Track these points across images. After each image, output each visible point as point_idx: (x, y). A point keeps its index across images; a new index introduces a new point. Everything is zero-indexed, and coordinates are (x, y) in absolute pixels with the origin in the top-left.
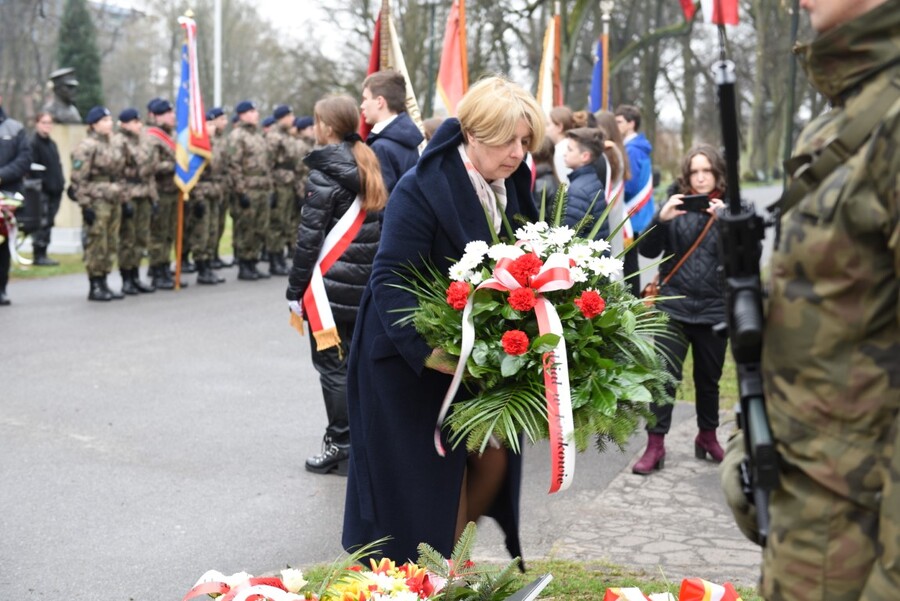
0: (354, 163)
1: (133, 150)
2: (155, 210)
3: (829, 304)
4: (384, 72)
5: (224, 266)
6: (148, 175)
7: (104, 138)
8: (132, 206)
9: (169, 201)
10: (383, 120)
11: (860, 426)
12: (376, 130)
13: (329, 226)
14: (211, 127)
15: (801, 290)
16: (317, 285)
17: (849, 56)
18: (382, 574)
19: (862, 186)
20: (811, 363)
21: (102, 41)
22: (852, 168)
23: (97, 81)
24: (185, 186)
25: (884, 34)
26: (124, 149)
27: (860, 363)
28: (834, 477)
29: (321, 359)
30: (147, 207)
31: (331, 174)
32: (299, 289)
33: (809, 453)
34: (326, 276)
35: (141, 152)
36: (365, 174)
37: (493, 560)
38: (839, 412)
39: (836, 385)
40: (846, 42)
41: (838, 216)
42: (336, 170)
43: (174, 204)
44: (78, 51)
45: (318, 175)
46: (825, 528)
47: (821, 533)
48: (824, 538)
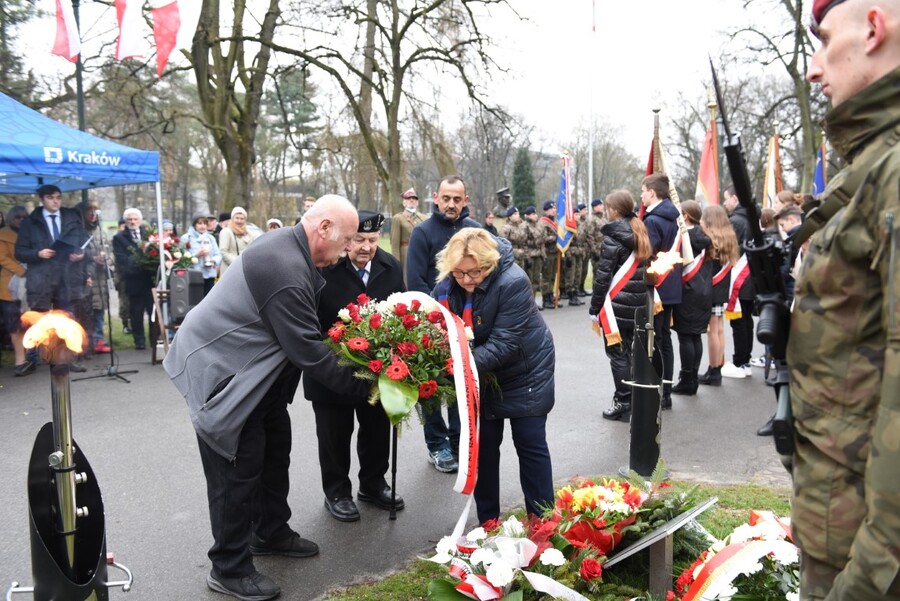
0: (631, 231)
1: (532, 230)
2: (545, 264)
3: (830, 315)
4: (656, 175)
5: (587, 295)
6: (540, 244)
7: (515, 224)
8: (531, 261)
9: (553, 257)
11: (856, 410)
12: (649, 210)
14: (578, 217)
15: (810, 304)
17: (853, 124)
18: (609, 489)
19: (851, 223)
20: (818, 360)
21: (536, 174)
23: (533, 194)
24: (563, 249)
25: (880, 105)
26: (527, 229)
27: (857, 361)
28: (834, 448)
29: (611, 351)
30: (540, 261)
31: (616, 238)
32: (597, 308)
33: (817, 429)
34: (613, 301)
35: (536, 231)
36: (637, 237)
38: (839, 398)
39: (837, 377)
40: (848, 114)
41: (833, 247)
42: (619, 236)
43: (556, 260)
44: (523, 179)
45: (608, 239)
46: (827, 488)
47: (825, 491)
48: (828, 495)
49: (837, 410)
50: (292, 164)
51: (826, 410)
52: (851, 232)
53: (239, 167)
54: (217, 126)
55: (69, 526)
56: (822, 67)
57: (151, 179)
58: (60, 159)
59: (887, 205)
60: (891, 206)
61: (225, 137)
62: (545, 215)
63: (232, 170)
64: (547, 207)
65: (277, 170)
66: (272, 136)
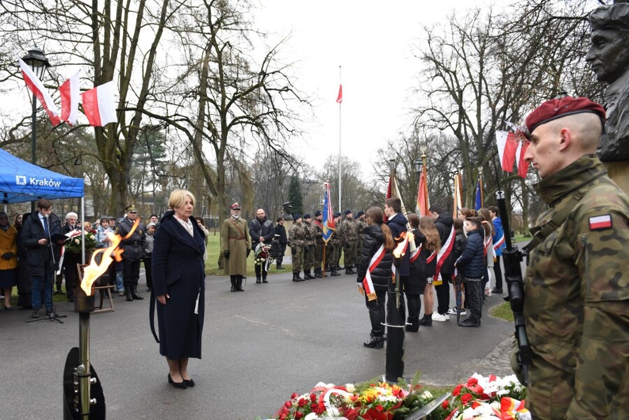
0: (381, 232)
1: (309, 229)
2: (316, 249)
3: (551, 288)
4: (393, 198)
5: (341, 269)
6: (314, 237)
7: (299, 224)
8: (308, 248)
9: (321, 246)
10: (392, 216)
12: (390, 219)
13: (372, 256)
14: (336, 220)
16: (368, 276)
17: (555, 187)
18: (383, 388)
19: (562, 239)
20: (544, 313)
21: (303, 192)
22: (558, 232)
23: (301, 205)
24: (326, 241)
25: (570, 178)
26: (306, 228)
27: (565, 313)
28: (555, 360)
29: (370, 304)
30: (313, 248)
31: (372, 235)
32: (361, 278)
33: (544, 350)
34: (371, 273)
35: (311, 229)
36: (385, 235)
37: (434, 385)
38: (557, 333)
39: (555, 322)
41: (553, 252)
42: (374, 234)
43: (323, 247)
44: (295, 195)
45: (368, 236)
46: (552, 381)
47: (550, 384)
48: (551, 386)
49: (554, 339)
50: (147, 184)
51: (549, 340)
52: (561, 245)
53: (119, 186)
54: (107, 161)
55: (86, 410)
56: (533, 155)
57: (79, 195)
58: (25, 182)
59: (581, 232)
60: (584, 233)
61: (112, 167)
62: (316, 219)
63: (115, 188)
64: (318, 214)
65: (138, 187)
66: (136, 166)
